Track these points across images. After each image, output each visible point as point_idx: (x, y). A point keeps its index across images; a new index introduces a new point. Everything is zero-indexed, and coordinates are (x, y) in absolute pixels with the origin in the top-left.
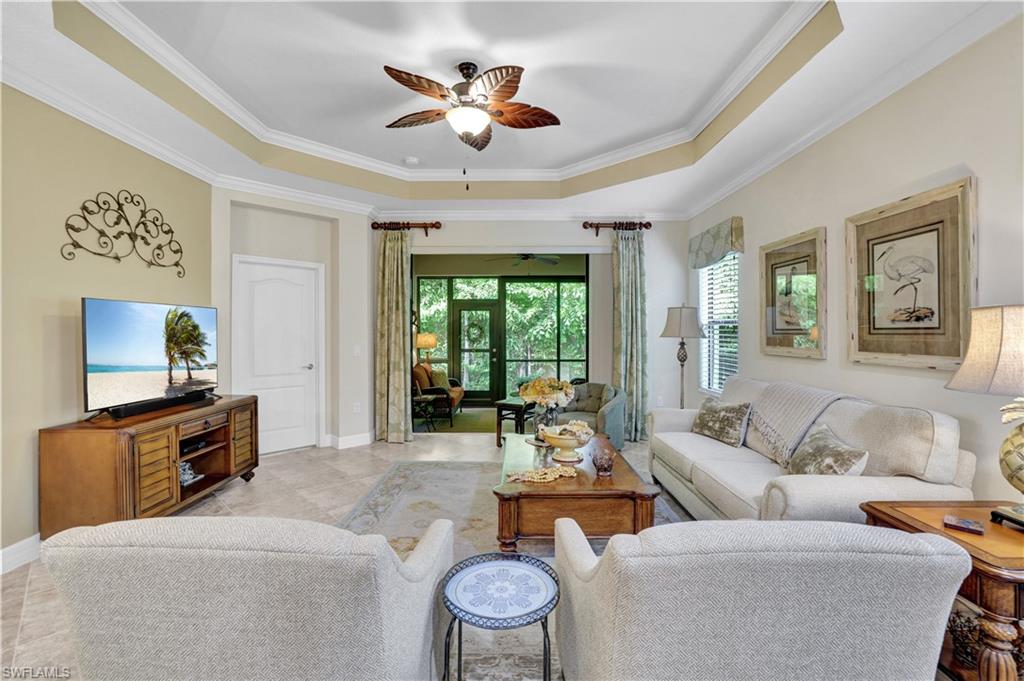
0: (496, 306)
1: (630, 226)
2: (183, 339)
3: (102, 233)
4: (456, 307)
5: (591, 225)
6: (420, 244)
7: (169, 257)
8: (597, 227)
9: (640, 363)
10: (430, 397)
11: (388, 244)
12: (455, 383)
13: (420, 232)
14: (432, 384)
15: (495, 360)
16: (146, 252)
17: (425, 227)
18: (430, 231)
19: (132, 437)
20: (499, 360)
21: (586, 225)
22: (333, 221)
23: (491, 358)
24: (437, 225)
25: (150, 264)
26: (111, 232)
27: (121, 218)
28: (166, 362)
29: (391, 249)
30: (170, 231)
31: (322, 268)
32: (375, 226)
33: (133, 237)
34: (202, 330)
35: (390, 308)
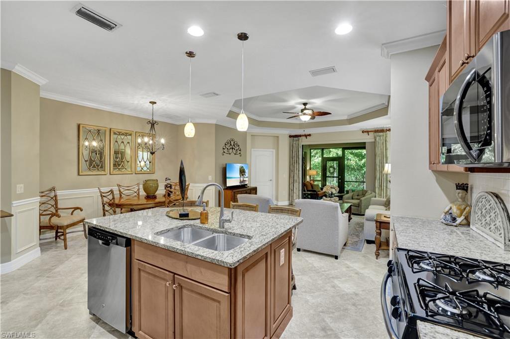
0: (340, 160)
1: (382, 131)
2: (242, 172)
3: (228, 149)
4: (325, 161)
5: (365, 132)
6: (304, 141)
7: (239, 152)
8: (368, 132)
9: (385, 183)
10: (309, 193)
11: (294, 142)
12: (322, 189)
13: (304, 138)
14: (312, 188)
15: (340, 181)
16: (234, 151)
17: (306, 136)
18: (308, 137)
19: (234, 192)
20: (342, 181)
21: (363, 132)
22: (278, 137)
23: (339, 180)
24: (310, 135)
25: (235, 154)
26: (229, 148)
27: (231, 145)
28: (239, 176)
29: (295, 143)
30: (238, 146)
31: (274, 151)
32: (290, 136)
33: (232, 148)
34: (245, 170)
35: (294, 163)
